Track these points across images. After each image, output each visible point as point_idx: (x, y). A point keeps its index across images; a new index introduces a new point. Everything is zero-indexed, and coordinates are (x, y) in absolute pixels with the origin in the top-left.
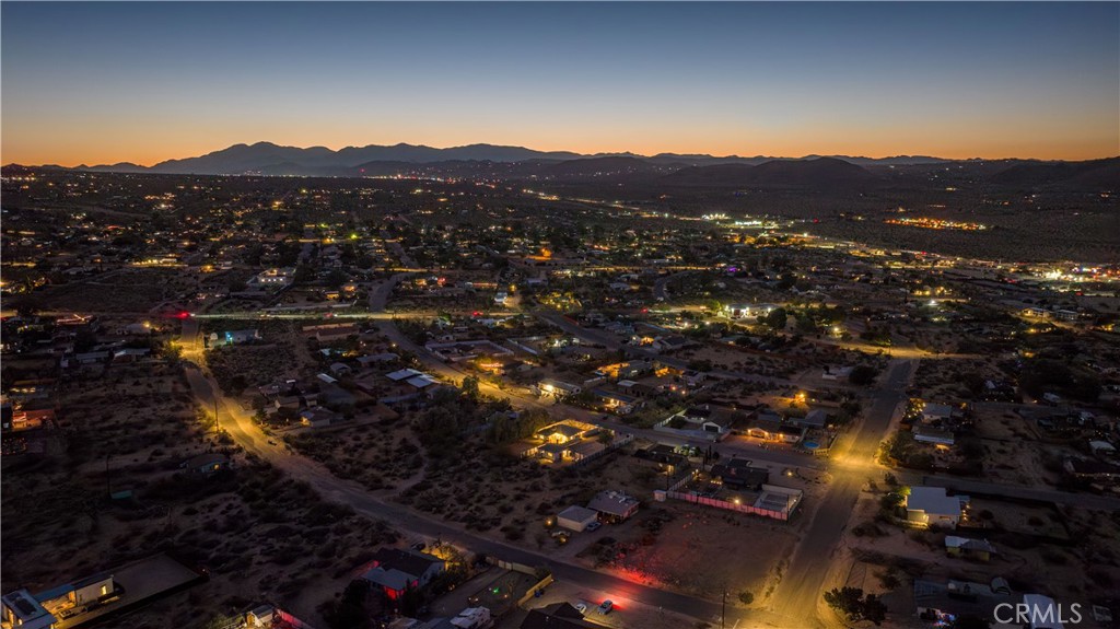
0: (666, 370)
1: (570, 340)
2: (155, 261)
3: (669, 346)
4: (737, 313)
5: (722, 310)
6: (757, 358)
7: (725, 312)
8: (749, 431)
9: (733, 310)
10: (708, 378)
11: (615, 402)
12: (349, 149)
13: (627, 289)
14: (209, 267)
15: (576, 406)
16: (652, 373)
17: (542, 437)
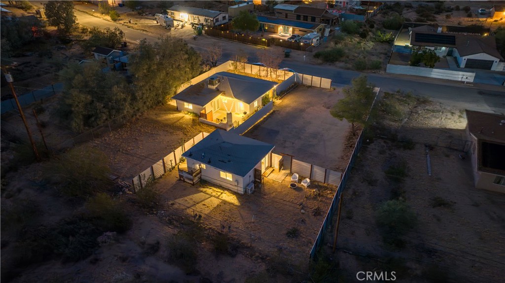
11: (286, 31)
15: (230, 38)
17: (189, 106)
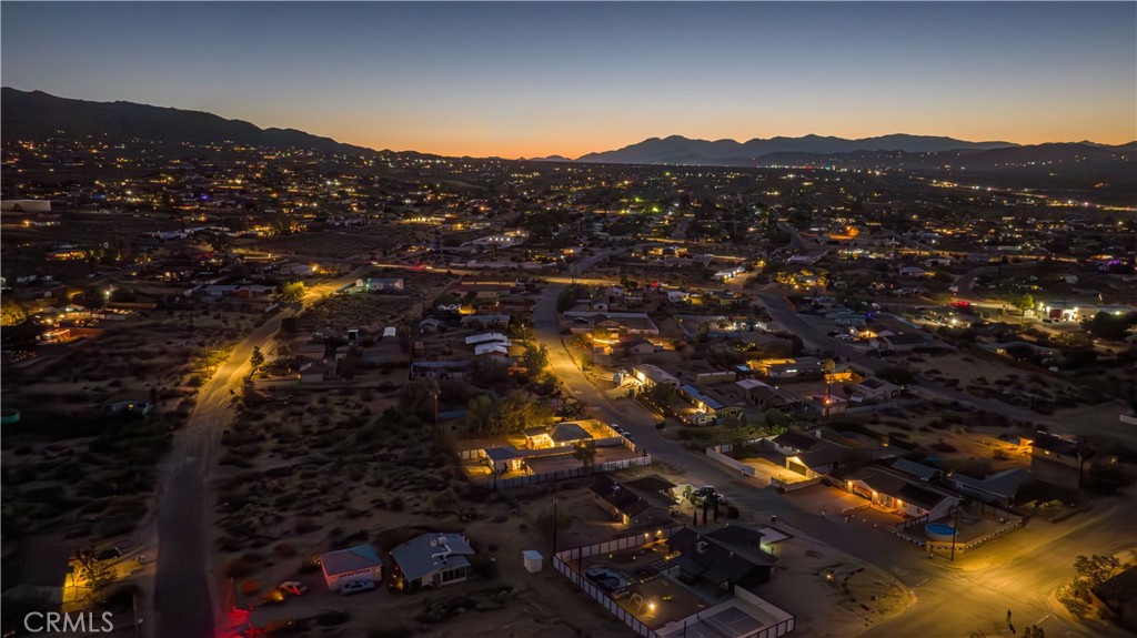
0: (847, 375)
1: (751, 323)
2: (424, 219)
3: (891, 347)
4: (1056, 314)
5: (1035, 309)
6: (1023, 376)
7: (1036, 312)
8: (850, 483)
9: (1049, 309)
10: (904, 394)
11: (703, 407)
12: (755, 141)
13: (918, 275)
14: (459, 226)
16: (818, 377)
